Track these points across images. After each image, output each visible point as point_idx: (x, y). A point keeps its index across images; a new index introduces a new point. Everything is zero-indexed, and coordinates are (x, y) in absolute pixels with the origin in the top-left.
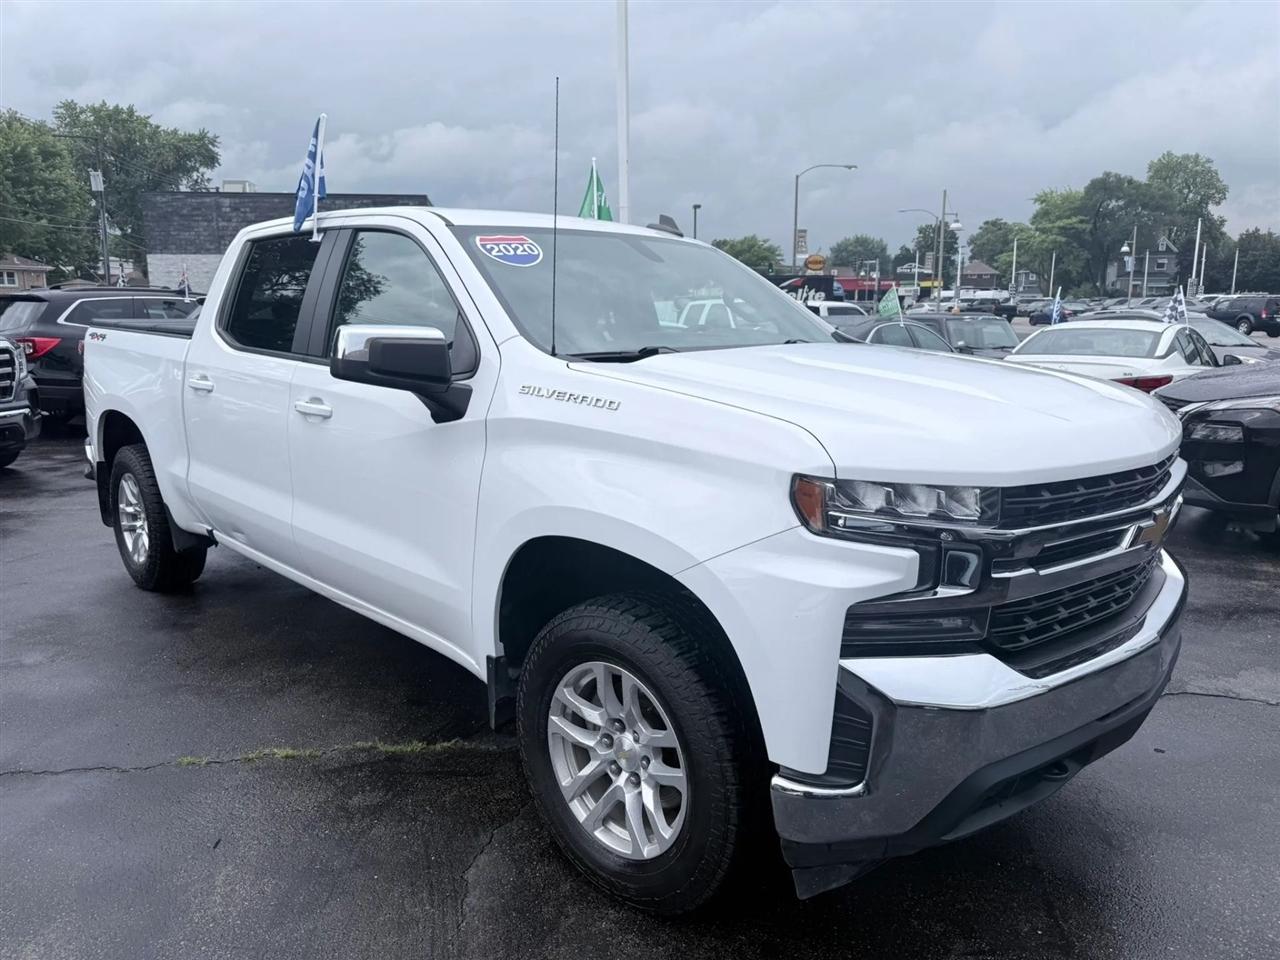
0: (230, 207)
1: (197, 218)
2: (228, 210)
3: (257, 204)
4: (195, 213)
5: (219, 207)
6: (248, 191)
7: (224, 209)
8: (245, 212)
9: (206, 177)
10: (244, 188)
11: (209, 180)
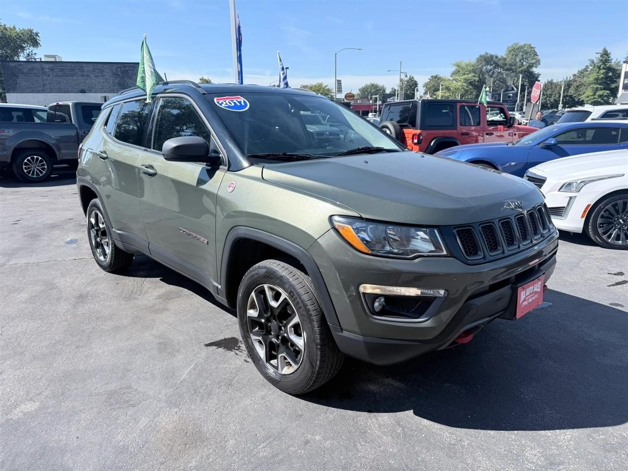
0: (49, 69)
1: (30, 75)
2: (48, 70)
3: (63, 68)
4: (30, 72)
5: (43, 69)
6: (57, 61)
7: (45, 70)
8: (57, 72)
9: (34, 52)
10: (55, 59)
11: (35, 54)
